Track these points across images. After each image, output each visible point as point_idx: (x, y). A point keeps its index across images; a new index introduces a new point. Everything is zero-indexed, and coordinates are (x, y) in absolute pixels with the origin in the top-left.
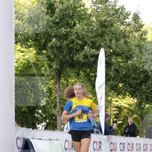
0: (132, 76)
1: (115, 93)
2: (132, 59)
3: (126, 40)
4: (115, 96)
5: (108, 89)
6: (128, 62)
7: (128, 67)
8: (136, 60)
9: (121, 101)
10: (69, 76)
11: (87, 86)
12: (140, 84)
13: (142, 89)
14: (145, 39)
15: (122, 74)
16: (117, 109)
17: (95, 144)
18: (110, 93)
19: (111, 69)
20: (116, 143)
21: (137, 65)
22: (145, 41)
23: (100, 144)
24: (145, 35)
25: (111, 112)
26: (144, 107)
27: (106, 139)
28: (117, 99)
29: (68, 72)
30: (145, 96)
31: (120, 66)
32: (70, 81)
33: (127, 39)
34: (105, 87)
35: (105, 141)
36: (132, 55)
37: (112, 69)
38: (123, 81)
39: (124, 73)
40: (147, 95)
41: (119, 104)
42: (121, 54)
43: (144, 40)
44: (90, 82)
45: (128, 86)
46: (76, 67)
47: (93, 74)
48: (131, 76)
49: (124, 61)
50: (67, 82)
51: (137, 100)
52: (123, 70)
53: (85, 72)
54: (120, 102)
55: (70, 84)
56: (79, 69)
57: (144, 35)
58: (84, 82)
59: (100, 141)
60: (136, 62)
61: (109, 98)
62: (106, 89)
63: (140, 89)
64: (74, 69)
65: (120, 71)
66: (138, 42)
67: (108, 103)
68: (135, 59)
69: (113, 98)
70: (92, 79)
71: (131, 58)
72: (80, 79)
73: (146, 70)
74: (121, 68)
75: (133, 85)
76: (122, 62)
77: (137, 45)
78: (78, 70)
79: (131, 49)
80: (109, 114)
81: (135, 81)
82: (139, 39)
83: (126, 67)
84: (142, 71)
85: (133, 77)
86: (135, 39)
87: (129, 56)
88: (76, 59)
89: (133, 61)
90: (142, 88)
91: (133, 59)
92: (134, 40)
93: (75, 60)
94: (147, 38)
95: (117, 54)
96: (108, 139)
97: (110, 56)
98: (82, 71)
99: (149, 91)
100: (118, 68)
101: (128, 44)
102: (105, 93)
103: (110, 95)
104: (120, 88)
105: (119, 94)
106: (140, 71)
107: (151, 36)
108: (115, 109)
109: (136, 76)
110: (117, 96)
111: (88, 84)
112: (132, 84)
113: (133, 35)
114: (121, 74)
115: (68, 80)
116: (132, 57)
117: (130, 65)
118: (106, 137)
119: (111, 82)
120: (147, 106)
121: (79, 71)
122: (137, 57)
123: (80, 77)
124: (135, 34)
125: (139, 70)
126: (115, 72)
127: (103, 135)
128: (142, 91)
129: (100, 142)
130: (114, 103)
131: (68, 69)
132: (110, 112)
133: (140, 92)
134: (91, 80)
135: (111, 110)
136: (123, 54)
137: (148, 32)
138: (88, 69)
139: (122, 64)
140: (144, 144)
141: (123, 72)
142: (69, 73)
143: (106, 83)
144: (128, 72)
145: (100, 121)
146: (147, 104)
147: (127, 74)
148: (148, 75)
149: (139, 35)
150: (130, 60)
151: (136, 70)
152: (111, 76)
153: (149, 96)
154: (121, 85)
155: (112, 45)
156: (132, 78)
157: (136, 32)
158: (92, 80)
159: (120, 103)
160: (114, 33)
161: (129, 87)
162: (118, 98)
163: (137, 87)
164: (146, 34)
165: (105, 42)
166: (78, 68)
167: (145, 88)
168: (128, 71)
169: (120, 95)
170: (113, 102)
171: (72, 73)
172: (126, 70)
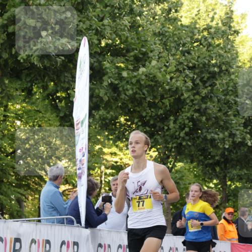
0: (148, 99)
1: (110, 137)
2: (147, 63)
3: (134, 21)
4: (111, 142)
5: (96, 128)
6: (138, 70)
7: (138, 81)
8: (156, 67)
9: (124, 155)
10: (10, 98)
11: (49, 120)
12: (164, 119)
13: (169, 129)
14: (176, 19)
15: (126, 95)
16: (114, 171)
17: (64, 247)
18: (99, 137)
19: (102, 83)
20: (109, 246)
21: (159, 76)
22: (177, 23)
23: (76, 247)
24: (176, 11)
25: (101, 177)
26: (172, 168)
27: (88, 236)
28: (116, 149)
29: (7, 87)
30: (175, 145)
31: (121, 78)
32: (12, 108)
33: (138, 18)
34: (89, 122)
35: (88, 240)
36: (148, 54)
37: (105, 83)
38: (127, 110)
39: (131, 92)
40: (179, 141)
41: (119, 161)
42: (124, 51)
43: (173, 21)
44: (56, 112)
45: (139, 121)
46: (23, 77)
47: (64, 95)
48: (145, 99)
49: (131, 67)
50: (5, 110)
51: (157, 153)
52: (128, 86)
53: (45, 88)
54: (122, 156)
55: (12, 115)
56: (30, 81)
57: (173, 11)
58: (43, 112)
59: (76, 241)
60: (156, 71)
61: (98, 147)
62: (90, 126)
63: (163, 128)
64: (20, 82)
65: (121, 89)
66: (161, 27)
67: (95, 158)
68: (154, 63)
69: (104, 147)
70: (59, 105)
71: (146, 61)
72: (33, 103)
73: (177, 88)
74: (124, 82)
75: (149, 121)
76: (127, 69)
77: (159, 32)
78: (29, 85)
79: (146, 41)
80: (96, 181)
81: (152, 110)
82: (163, 19)
83: (134, 81)
84: (170, 90)
85: (149, 101)
86: (154, 18)
87: (141, 56)
88: (24, 59)
89: (150, 68)
90: (168, 126)
91: (150, 62)
92: (151, 22)
93: (22, 61)
94: (181, 17)
95: (116, 52)
96: (94, 237)
97: (100, 54)
98: (38, 87)
99: (182, 134)
100: (116, 82)
101: (140, 29)
102: (89, 135)
103: (99, 140)
104: (121, 125)
105: (119, 138)
106: (165, 90)
107: (189, 13)
108: (109, 171)
109: (157, 101)
110: (115, 142)
111: (52, 116)
112: (148, 118)
113: (149, 10)
114: (123, 96)
115: (6, 106)
116: (149, 58)
117: (144, 77)
118: (88, 231)
119: (101, 113)
120: (179, 165)
121: (32, 85)
122: (159, 58)
123: (34, 100)
124: (155, 8)
125: (162, 86)
126: (110, 90)
127: (83, 227)
128: (167, 133)
129: (76, 244)
130: (108, 157)
131: (7, 82)
132: (99, 178)
133: (164, 136)
134: (57, 106)
135: (102, 172)
136: (128, 51)
137: (182, 4)
138: (52, 83)
139: (125, 74)
140: (171, 249)
141: (127, 90)
142: (9, 91)
143: (91, 115)
144: (138, 91)
145: (77, 197)
146: (180, 161)
147: (137, 96)
148: (182, 98)
149: (163, 10)
150: (144, 66)
151: (155, 88)
152: (101, 99)
153: (184, 143)
154: (122, 119)
155: (105, 29)
156: (146, 105)
157: (156, 3)
158: (60, 108)
159: (121, 159)
160: (108, 4)
161: (140, 124)
162: (117, 146)
163: (159, 124)
164: (179, 8)
165: (88, 23)
166: (28, 79)
167: (174, 127)
168: (138, 89)
169: (122, 142)
170: (105, 157)
171: (17, 90)
172: (135, 87)
